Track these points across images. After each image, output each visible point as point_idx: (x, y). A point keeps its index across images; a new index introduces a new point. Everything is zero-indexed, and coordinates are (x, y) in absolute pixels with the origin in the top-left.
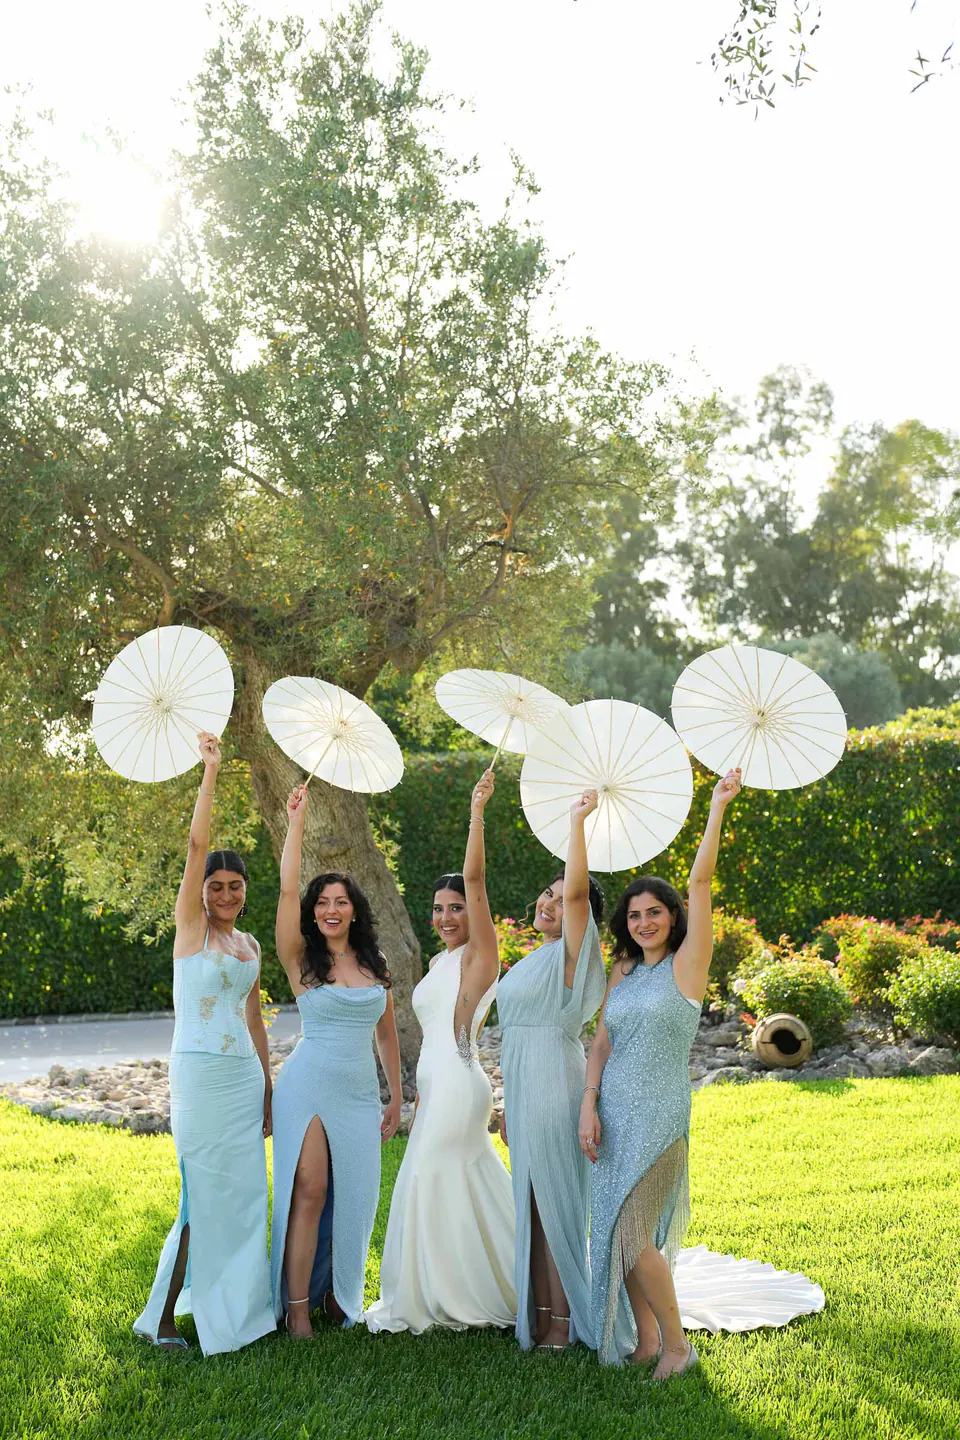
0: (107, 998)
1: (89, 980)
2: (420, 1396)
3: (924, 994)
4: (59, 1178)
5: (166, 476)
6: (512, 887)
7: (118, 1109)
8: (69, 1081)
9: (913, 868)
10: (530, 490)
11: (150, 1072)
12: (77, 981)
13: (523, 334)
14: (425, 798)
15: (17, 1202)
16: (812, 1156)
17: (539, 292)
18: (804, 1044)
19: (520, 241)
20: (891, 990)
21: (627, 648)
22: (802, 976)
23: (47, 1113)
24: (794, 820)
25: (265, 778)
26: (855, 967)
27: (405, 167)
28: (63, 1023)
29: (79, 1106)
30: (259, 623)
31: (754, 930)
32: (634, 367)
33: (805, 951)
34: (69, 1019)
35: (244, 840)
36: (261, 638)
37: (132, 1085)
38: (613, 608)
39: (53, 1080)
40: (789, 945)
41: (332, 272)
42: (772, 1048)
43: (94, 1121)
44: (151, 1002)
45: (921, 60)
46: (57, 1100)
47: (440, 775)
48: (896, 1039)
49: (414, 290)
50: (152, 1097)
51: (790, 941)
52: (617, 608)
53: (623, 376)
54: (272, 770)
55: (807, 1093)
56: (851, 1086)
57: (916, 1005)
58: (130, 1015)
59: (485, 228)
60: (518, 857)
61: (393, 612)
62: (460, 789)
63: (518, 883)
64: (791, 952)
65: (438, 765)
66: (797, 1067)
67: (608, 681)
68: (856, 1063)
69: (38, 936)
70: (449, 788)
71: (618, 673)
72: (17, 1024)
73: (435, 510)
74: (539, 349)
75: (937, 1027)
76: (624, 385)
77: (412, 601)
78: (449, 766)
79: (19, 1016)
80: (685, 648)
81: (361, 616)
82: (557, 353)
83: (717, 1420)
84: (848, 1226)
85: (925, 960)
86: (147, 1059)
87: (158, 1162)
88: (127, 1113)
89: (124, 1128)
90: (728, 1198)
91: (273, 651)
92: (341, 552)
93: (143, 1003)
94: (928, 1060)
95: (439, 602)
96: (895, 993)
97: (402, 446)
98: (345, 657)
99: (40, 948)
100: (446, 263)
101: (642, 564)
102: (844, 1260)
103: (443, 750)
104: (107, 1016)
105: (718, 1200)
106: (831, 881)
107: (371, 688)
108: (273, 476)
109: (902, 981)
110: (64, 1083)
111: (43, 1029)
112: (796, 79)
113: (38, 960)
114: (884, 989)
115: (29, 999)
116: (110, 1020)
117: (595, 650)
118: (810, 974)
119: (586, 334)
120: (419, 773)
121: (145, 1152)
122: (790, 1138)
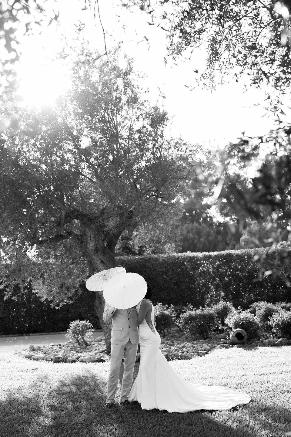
0: (44, 328)
1: (39, 323)
2: (133, 423)
3: (280, 323)
4: (34, 374)
5: (63, 177)
6: (163, 294)
7: (49, 356)
8: (35, 349)
9: (281, 288)
10: (164, 180)
11: (58, 347)
12: (36, 323)
13: (162, 137)
14: (137, 269)
15: (23, 380)
16: (245, 367)
17: (166, 125)
18: (245, 337)
19: (161, 111)
20: (271, 322)
21: (198, 225)
22: (245, 318)
23: (29, 357)
24: (245, 274)
25: (91, 262)
26: (261, 316)
27: (129, 91)
28: (32, 335)
29: (39, 355)
30: (89, 218)
31: (232, 306)
32: (193, 146)
33: (246, 311)
34: (33, 334)
35: (84, 280)
36: (89, 223)
37: (53, 350)
38: (194, 212)
39: (30, 349)
40: (241, 309)
41: (109, 121)
42: (236, 338)
43: (43, 359)
44: (57, 329)
45: (245, 86)
46: (32, 354)
47: (141, 262)
48: (273, 337)
49: (131, 125)
50: (59, 353)
51: (241, 308)
52: (195, 212)
53: (190, 148)
54: (93, 260)
55: (245, 351)
56: (258, 349)
57: (278, 326)
58: (51, 333)
59: (151, 107)
60: (164, 286)
61: (126, 215)
62: (147, 266)
63: (164, 293)
64: (242, 311)
65: (141, 259)
66: (243, 344)
67: (193, 234)
68: (260, 343)
69: (24, 310)
70: (144, 266)
71: (196, 232)
72: (18, 336)
73: (138, 186)
74: (167, 141)
75: (284, 333)
76: (190, 151)
77: (131, 212)
78: (144, 259)
79: (19, 334)
80: (216, 224)
81: (117, 216)
82: (172, 142)
83: (211, 428)
84: (252, 383)
85: (280, 313)
86: (57, 344)
87: (61, 369)
88: (52, 357)
89: (51, 361)
90: (220, 377)
91: (93, 226)
92: (111, 198)
93: (55, 329)
94: (281, 342)
95: (139, 212)
96: (272, 323)
97: (129, 169)
98: (113, 228)
99: (25, 313)
100: (141, 117)
101: (203, 199)
102: (250, 392)
103: (142, 255)
104: (44, 333)
105: (217, 377)
106: (257, 292)
107: (121, 236)
108: (92, 177)
109: (274, 319)
110: (34, 350)
111: (26, 337)
112: (221, 84)
113: (24, 317)
114: (269, 322)
115: (22, 328)
116: (45, 335)
117: (189, 225)
118: (247, 317)
119: (180, 137)
120: (135, 261)
121: (57, 367)
122: (239, 362)
